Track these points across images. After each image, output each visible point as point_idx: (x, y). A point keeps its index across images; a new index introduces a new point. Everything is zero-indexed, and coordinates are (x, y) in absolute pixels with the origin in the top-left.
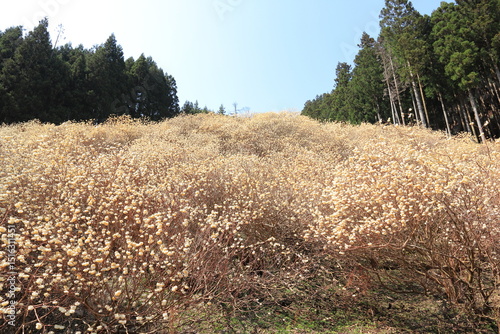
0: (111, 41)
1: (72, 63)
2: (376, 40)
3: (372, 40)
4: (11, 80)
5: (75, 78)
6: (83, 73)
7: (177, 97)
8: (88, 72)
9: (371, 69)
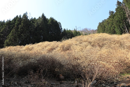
0: (43, 16)
1: (35, 23)
2: (122, 2)
3: (120, 3)
4: (22, 30)
5: (36, 27)
6: (38, 26)
7: (62, 28)
8: (40, 25)
9: (121, 12)
